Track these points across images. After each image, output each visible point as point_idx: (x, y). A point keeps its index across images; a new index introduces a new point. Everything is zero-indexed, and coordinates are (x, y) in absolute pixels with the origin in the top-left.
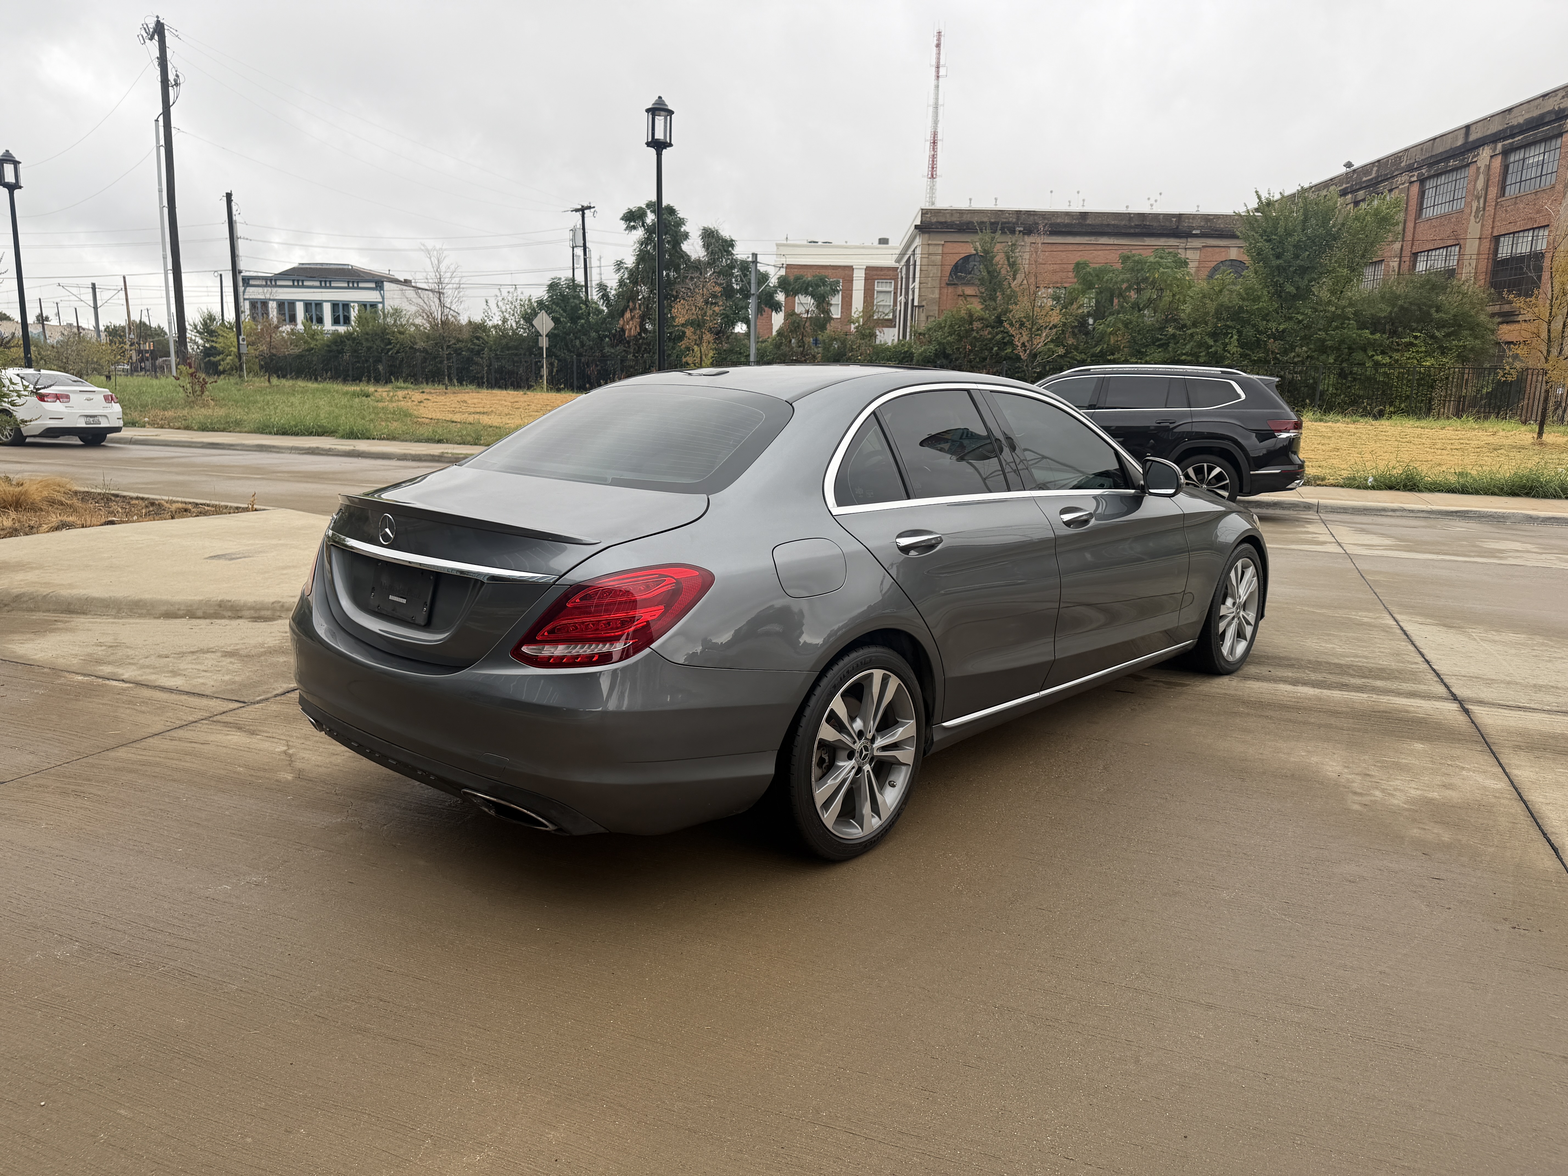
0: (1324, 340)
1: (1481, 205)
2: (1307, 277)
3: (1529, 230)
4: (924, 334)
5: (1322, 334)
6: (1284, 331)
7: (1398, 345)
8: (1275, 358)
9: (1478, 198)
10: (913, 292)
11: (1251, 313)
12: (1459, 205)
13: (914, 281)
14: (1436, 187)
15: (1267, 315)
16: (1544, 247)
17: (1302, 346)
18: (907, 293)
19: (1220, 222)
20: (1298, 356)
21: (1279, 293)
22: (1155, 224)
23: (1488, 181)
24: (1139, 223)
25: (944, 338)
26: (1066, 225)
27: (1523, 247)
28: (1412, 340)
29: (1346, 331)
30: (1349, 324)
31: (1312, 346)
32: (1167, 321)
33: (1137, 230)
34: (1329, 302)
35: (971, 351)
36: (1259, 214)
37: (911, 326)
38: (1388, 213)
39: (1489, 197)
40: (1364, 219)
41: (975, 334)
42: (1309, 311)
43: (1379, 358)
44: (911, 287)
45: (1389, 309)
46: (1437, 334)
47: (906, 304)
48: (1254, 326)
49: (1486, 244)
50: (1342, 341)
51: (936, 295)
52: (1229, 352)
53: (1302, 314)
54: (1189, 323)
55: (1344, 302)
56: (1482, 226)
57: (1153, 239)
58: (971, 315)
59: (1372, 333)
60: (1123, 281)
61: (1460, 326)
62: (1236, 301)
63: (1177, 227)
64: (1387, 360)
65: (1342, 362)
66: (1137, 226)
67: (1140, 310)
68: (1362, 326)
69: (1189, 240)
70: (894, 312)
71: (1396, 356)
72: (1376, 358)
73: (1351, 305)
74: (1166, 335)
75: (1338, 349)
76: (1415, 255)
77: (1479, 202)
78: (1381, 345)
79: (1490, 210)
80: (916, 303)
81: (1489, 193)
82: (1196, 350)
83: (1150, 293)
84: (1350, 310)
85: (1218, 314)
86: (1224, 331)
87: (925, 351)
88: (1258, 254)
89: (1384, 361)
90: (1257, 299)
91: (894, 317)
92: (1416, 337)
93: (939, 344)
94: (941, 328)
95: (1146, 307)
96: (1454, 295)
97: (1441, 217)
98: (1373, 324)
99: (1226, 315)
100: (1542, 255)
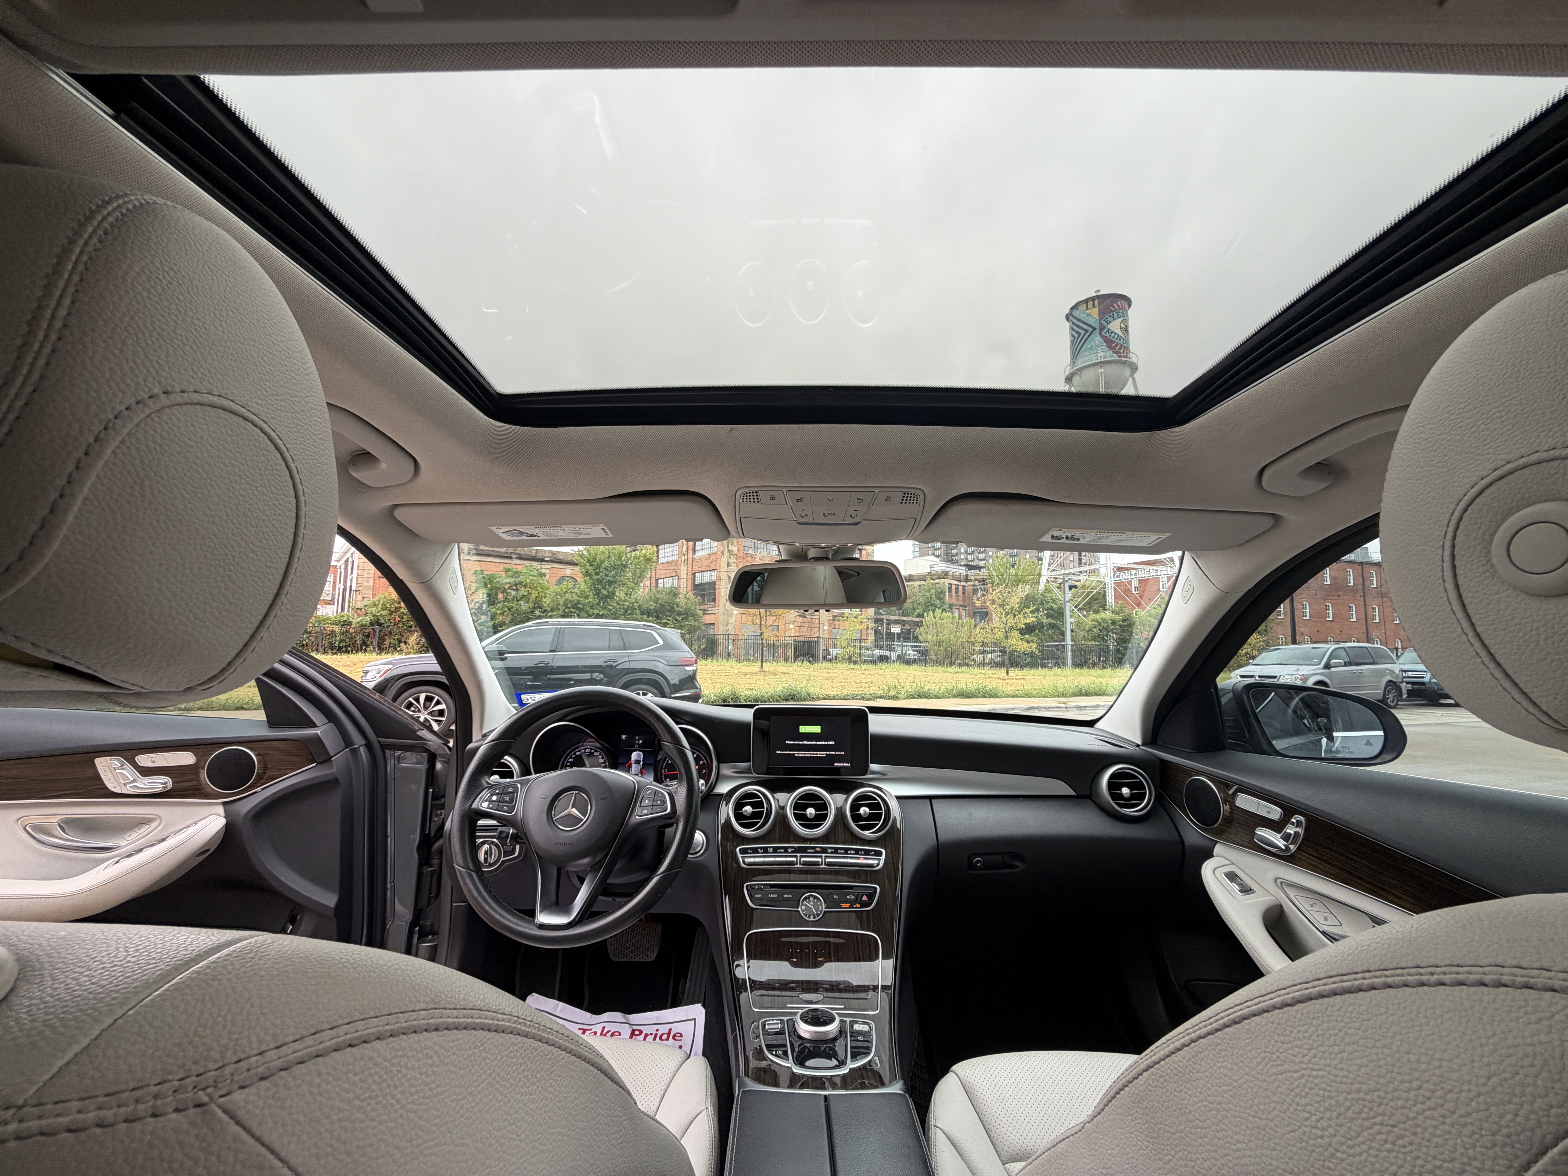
1: (686, 559)
2: (612, 586)
3: (709, 571)
4: (361, 609)
9: (684, 554)
10: (351, 581)
11: (584, 605)
12: (676, 558)
13: (352, 573)
14: (664, 549)
16: (715, 580)
18: (345, 582)
19: (560, 555)
21: (598, 594)
22: (523, 553)
23: (688, 548)
27: (706, 578)
32: (534, 608)
34: (625, 601)
35: (399, 621)
36: (586, 551)
37: (349, 602)
38: (651, 558)
39: (689, 555)
40: (639, 559)
42: (615, 604)
44: (349, 578)
47: (344, 590)
49: (689, 577)
51: (371, 584)
54: (549, 609)
56: (687, 568)
57: (522, 560)
60: (506, 583)
61: (688, 615)
62: (576, 598)
63: (536, 554)
66: (513, 552)
67: (518, 601)
69: (544, 562)
70: (333, 595)
73: (636, 602)
76: (657, 580)
77: (684, 557)
79: (690, 560)
80: (354, 588)
81: (689, 553)
83: (523, 591)
85: (565, 605)
87: (362, 620)
88: (586, 572)
90: (587, 597)
91: (333, 598)
93: (374, 616)
94: (375, 605)
95: (521, 599)
96: (681, 600)
97: (668, 562)
98: (648, 613)
99: (569, 605)
100: (714, 583)
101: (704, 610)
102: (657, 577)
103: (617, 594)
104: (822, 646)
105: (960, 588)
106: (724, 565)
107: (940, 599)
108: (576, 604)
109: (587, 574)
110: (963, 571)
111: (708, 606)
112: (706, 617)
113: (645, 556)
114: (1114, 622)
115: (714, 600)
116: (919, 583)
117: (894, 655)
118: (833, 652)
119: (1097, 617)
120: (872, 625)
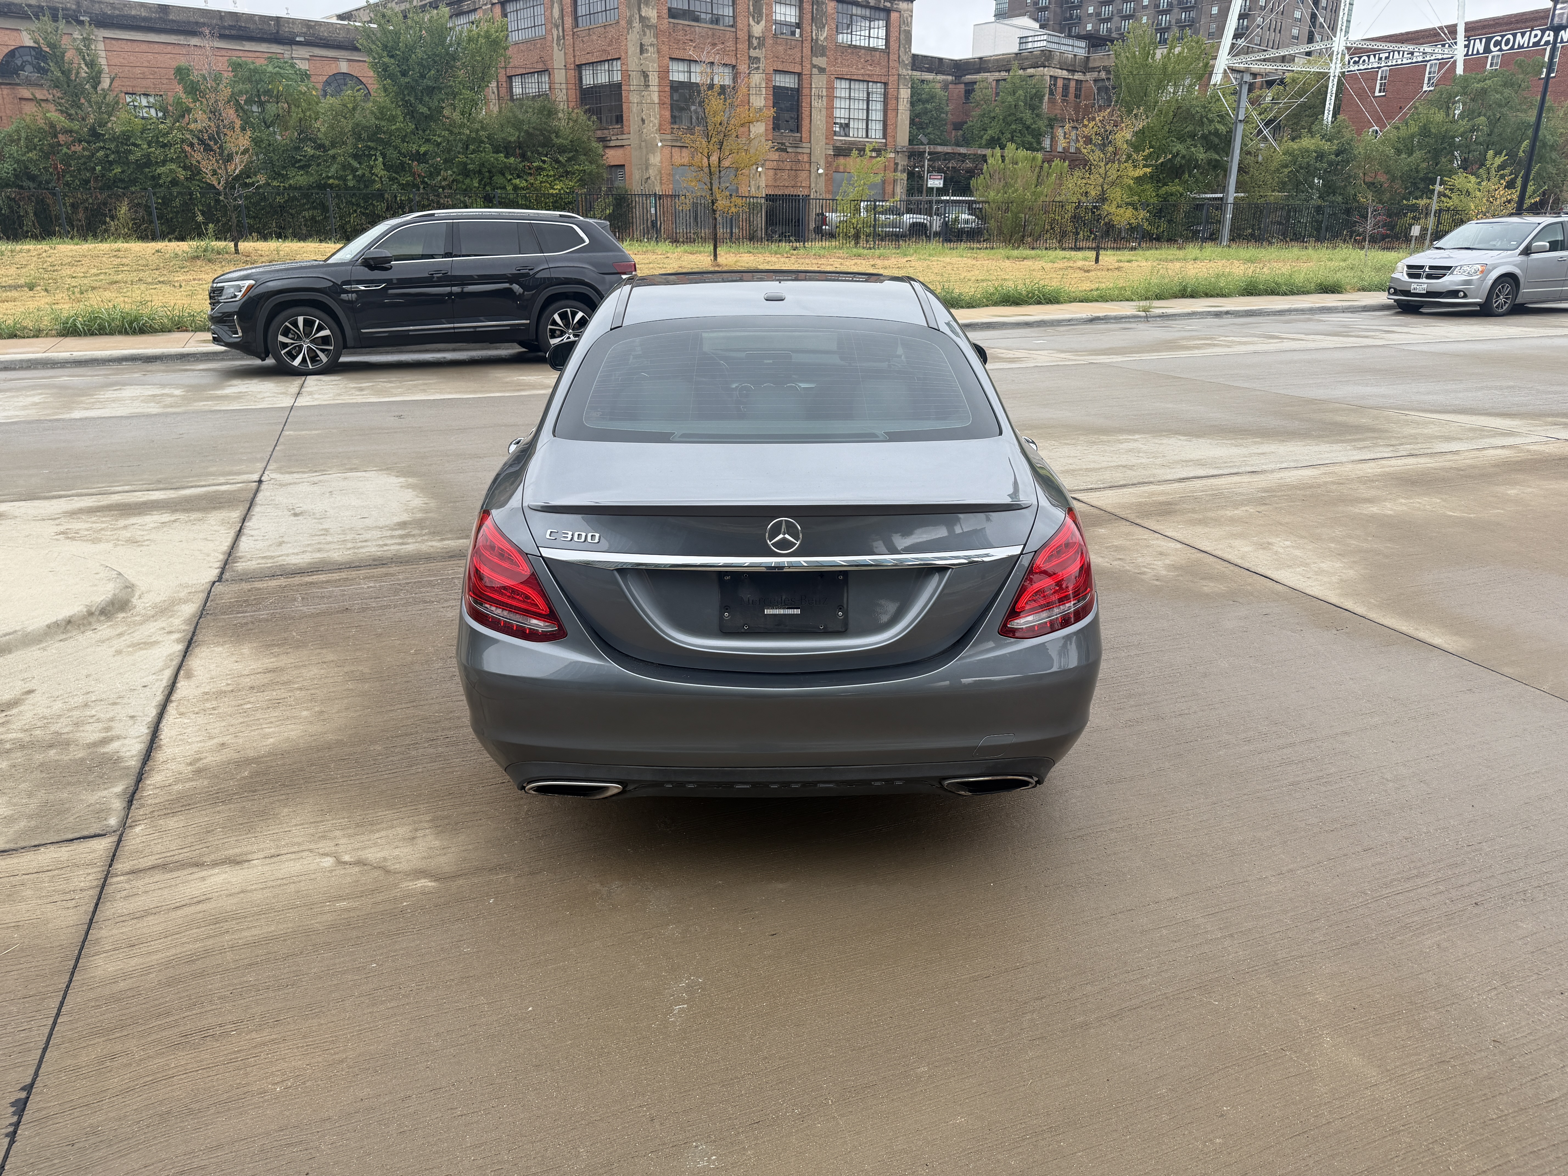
0: (465, 164)
1: (561, 34)
2: (435, 98)
3: (605, 61)
5: (461, 158)
6: (425, 154)
7: (530, 169)
8: (423, 182)
9: (557, 27)
11: (389, 133)
12: (541, 31)
14: (517, 11)
15: (406, 136)
16: (620, 79)
17: (446, 170)
19: (322, 29)
20: (445, 180)
21: (411, 113)
22: (252, 26)
23: (562, 10)
24: (233, 24)
25: (24, 154)
26: (145, 19)
27: (603, 78)
28: (541, 164)
29: (483, 155)
30: (485, 148)
31: (455, 170)
32: (301, 139)
33: (233, 32)
34: (462, 125)
36: (375, 26)
38: (497, 37)
39: (566, 26)
40: (477, 41)
41: (65, 150)
42: (445, 133)
43: (517, 181)
45: (517, 134)
46: (561, 159)
48: (396, 148)
49: (572, 73)
50: (483, 165)
52: (377, 176)
53: (439, 136)
54: (327, 143)
55: (477, 126)
56: (565, 54)
57: (253, 44)
58: (52, 126)
59: (505, 157)
60: (241, 92)
61: (576, 151)
62: (372, 120)
63: (278, 32)
64: (524, 184)
65: (485, 185)
66: (231, 27)
67: (268, 127)
68: (497, 151)
69: (294, 47)
71: (531, 179)
72: (514, 181)
73: (482, 128)
74: (305, 156)
75: (480, 172)
76: (510, 82)
77: (558, 30)
78: (516, 169)
79: (569, 38)
81: (565, 22)
82: (342, 173)
83: (276, 108)
84: (481, 133)
85: (356, 134)
86: (367, 153)
88: (385, 70)
89: (522, 185)
90: (393, 119)
92: (544, 162)
93: (18, 161)
94: (12, 141)
95: (274, 123)
96: (561, 122)
97: (526, 42)
98: (506, 148)
99: (364, 135)
100: (619, 86)
101: (602, 140)
102: (510, 72)
103: (446, 112)
104: (814, 210)
105: (1073, 84)
106: (633, 49)
107: (1033, 108)
108: (375, 134)
109: (384, 72)
110: (1080, 49)
111: (611, 133)
112: (610, 153)
113: (487, 36)
114: (1320, 156)
115: (619, 119)
116: (997, 75)
117: (936, 224)
118: (833, 217)
119: (1295, 145)
120: (902, 162)
